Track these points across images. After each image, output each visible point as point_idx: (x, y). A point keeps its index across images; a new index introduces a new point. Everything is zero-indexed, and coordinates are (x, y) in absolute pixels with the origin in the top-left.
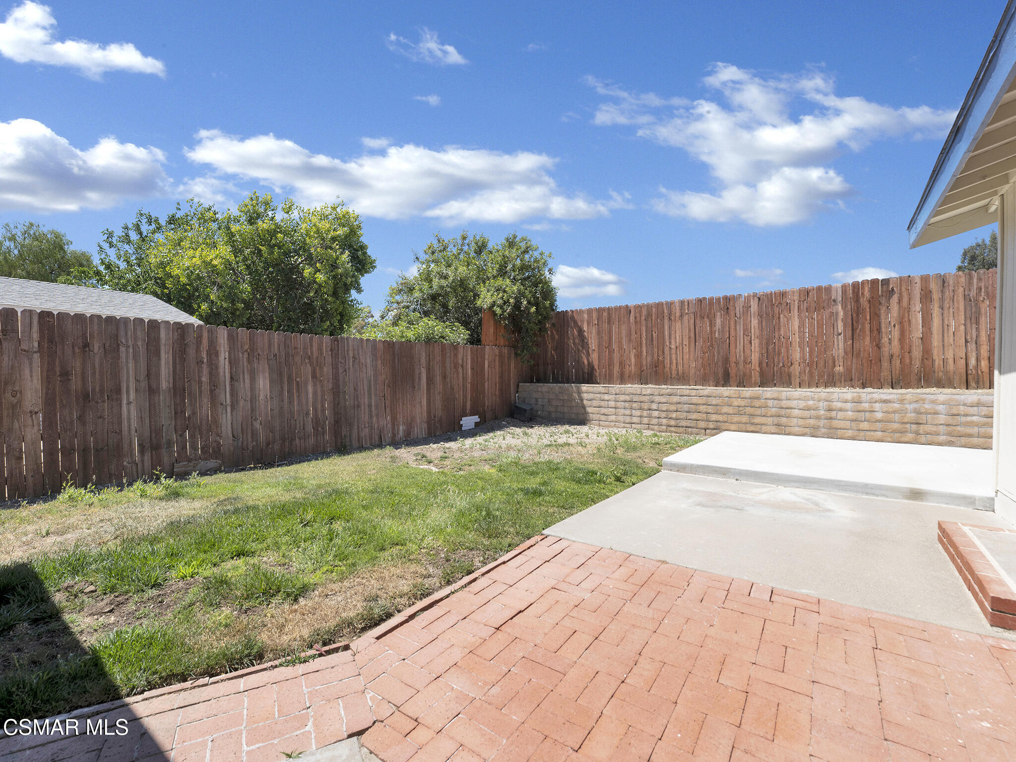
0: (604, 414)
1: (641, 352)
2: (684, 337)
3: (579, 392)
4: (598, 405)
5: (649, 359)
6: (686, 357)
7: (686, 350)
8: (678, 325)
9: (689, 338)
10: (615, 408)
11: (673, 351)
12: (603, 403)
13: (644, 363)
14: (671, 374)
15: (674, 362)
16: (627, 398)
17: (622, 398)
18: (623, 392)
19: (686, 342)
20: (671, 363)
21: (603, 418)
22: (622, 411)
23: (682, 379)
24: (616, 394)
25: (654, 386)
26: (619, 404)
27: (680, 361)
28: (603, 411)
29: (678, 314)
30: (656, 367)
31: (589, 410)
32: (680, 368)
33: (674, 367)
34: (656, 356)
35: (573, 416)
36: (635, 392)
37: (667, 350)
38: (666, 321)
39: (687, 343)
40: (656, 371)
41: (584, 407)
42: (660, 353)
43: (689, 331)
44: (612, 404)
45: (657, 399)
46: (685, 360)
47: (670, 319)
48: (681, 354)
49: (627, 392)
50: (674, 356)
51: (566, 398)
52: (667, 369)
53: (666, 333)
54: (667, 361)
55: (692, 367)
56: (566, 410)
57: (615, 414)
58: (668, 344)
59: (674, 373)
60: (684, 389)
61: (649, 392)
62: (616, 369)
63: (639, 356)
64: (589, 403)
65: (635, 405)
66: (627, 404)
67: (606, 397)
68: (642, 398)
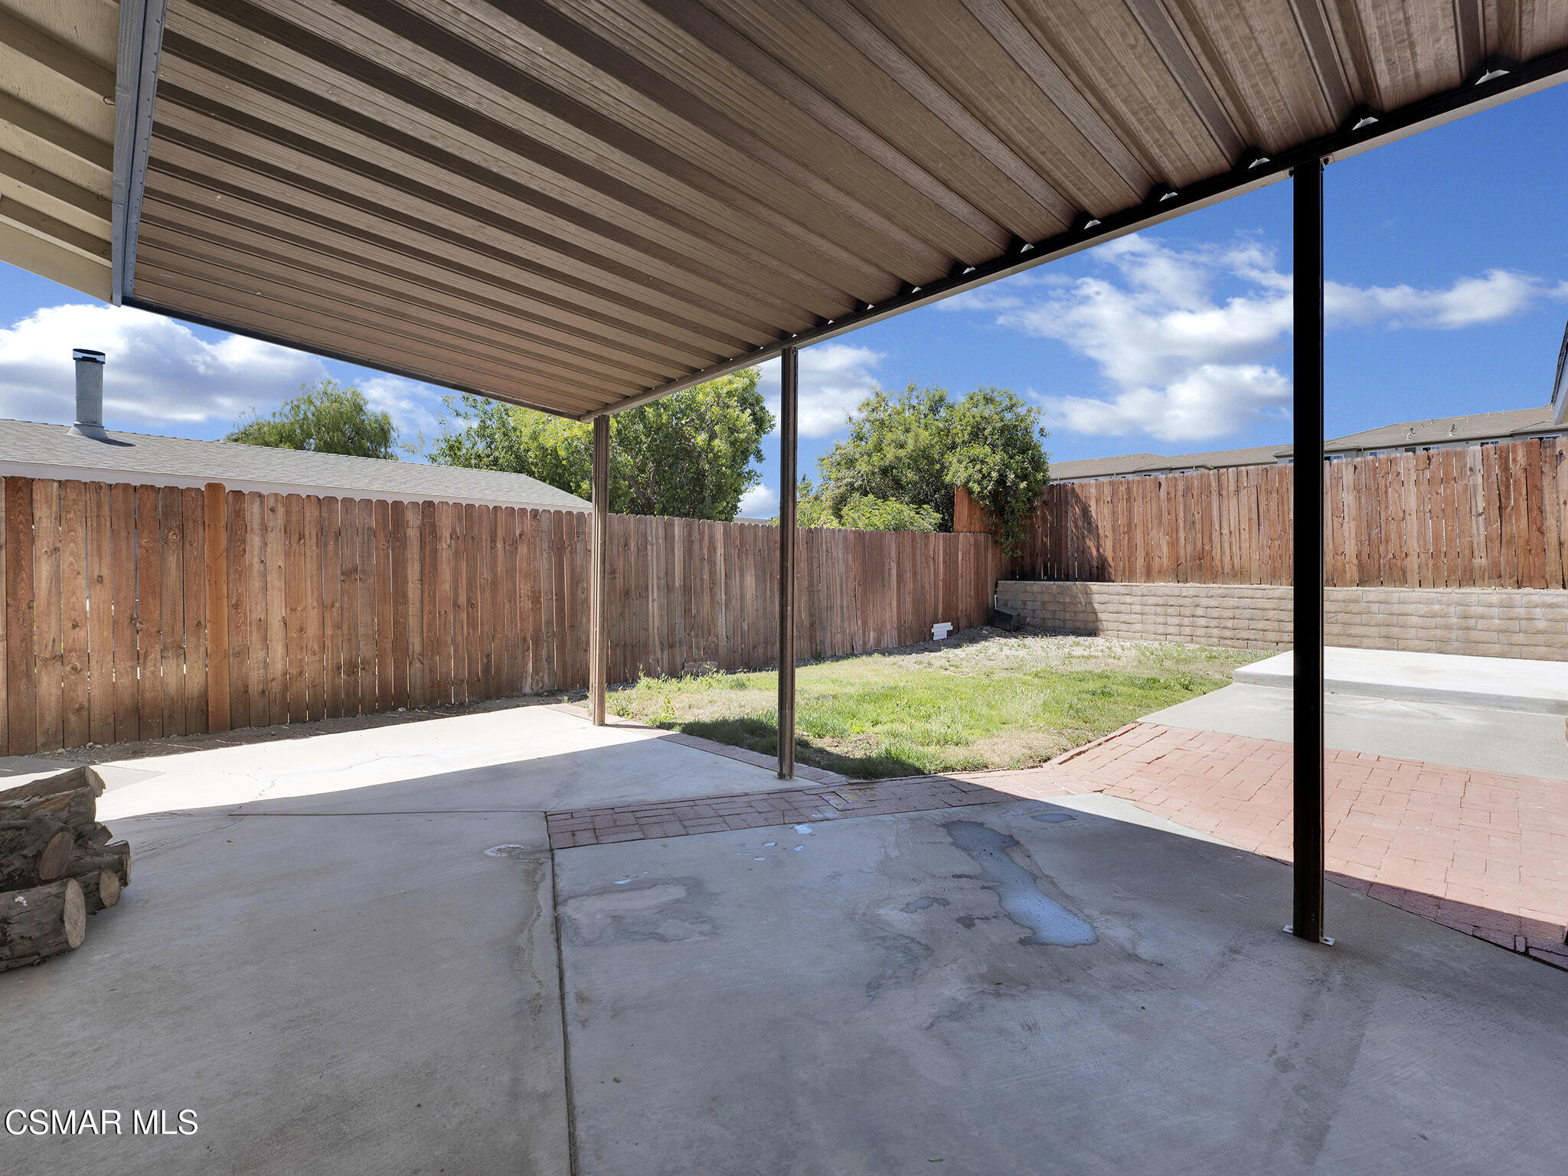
0: (1125, 622)
1: (1178, 539)
2: (1241, 519)
3: (1088, 593)
4: (1115, 610)
5: (1189, 548)
6: (1245, 545)
7: (1245, 535)
8: (1233, 502)
9: (1250, 520)
10: (1142, 614)
11: (1226, 538)
12: (1123, 608)
13: (1182, 553)
14: (1223, 569)
15: (1228, 552)
16: (1160, 601)
17: (1152, 600)
18: (1152, 593)
19: (1245, 525)
20: (1223, 553)
21: (1124, 627)
22: (1152, 618)
23: (1240, 575)
24: (1143, 596)
25: (1199, 585)
26: (1147, 609)
27: (1236, 549)
28: (1123, 617)
29: (1232, 488)
30: (1200, 559)
31: (1100, 615)
32: (1236, 560)
33: (1227, 559)
34: (1199, 544)
35: (1079, 624)
36: (1170, 593)
37: (1216, 536)
38: (1215, 498)
39: (1247, 528)
40: (1200, 564)
41: (1095, 613)
42: (1206, 540)
43: (1250, 510)
44: (1137, 608)
45: (1204, 602)
46: (1244, 550)
47: (1220, 495)
48: (1238, 541)
49: (1160, 593)
50: (1226, 545)
51: (1068, 600)
52: (1217, 562)
53: (1215, 513)
54: (1217, 553)
55: (1255, 560)
56: (1068, 616)
57: (1142, 623)
58: (1217, 528)
59: (1227, 568)
60: (1245, 588)
61: (1191, 592)
62: (1140, 563)
63: (1173, 544)
64: (1103, 606)
65: (1170, 610)
66: (1159, 609)
67: (1128, 599)
68: (1181, 601)
